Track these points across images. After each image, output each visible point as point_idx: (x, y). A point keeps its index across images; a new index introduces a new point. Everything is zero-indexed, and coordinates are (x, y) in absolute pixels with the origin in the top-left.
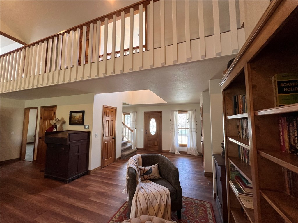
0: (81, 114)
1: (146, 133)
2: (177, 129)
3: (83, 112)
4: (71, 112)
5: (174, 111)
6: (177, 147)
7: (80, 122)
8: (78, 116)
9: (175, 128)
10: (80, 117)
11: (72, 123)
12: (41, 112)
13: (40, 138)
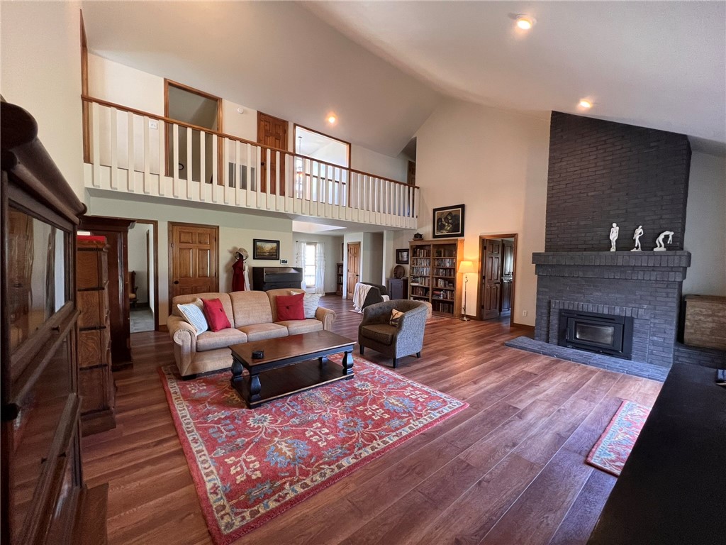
0: (275, 245)
3: (278, 242)
4: (255, 241)
5: (302, 242)
7: (273, 255)
8: (268, 247)
9: (303, 265)
10: (272, 249)
11: (258, 255)
12: (171, 232)
13: (176, 282)
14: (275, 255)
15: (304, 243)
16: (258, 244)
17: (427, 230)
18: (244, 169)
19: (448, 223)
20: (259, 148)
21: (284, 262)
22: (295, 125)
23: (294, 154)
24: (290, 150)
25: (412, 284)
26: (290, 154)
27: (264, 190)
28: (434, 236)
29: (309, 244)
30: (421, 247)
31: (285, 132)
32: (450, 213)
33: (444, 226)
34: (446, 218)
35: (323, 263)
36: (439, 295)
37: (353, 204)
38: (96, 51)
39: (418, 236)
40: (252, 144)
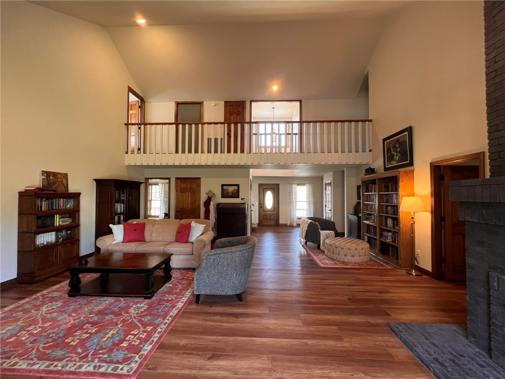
0: (236, 187)
1: (261, 207)
2: (296, 202)
3: (238, 185)
4: (223, 185)
5: (293, 184)
6: (295, 220)
7: (234, 195)
8: (231, 189)
9: (294, 201)
10: (234, 190)
11: (224, 195)
12: (176, 183)
13: (178, 212)
14: (236, 195)
15: (295, 184)
16: (224, 187)
17: (378, 163)
18: (216, 140)
19: (397, 152)
20: (226, 125)
21: (242, 199)
22: (251, 102)
23: (250, 123)
24: (248, 120)
25: (365, 222)
26: (247, 123)
27: (229, 151)
28: (386, 169)
29: (299, 185)
30: (373, 182)
31: (244, 108)
32: (398, 140)
33: (393, 156)
34: (395, 147)
35: (312, 199)
36: (387, 237)
37: (305, 150)
38: (148, 101)
39: (371, 171)
40: (221, 123)
